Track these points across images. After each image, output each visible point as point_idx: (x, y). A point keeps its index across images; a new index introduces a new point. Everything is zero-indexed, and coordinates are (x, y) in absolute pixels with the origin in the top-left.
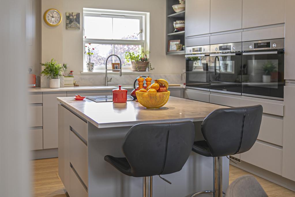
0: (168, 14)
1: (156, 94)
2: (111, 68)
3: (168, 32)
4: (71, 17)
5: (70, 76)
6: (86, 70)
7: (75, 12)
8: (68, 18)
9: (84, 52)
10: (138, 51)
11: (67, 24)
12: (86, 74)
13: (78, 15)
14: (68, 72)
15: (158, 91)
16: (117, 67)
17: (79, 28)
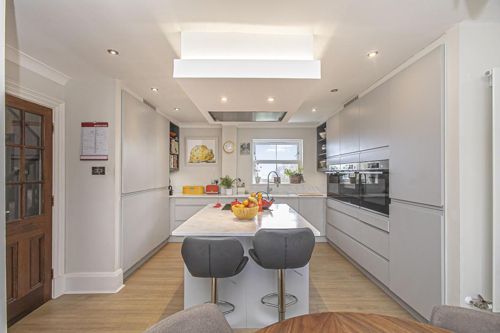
0: (318, 140)
1: (244, 210)
2: (273, 181)
3: (318, 153)
4: (244, 146)
5: (242, 187)
6: (254, 182)
7: (247, 142)
8: (242, 146)
9: (253, 170)
10: (294, 169)
11: (241, 151)
12: (254, 185)
13: (249, 145)
14: (241, 183)
15: (247, 206)
16: (277, 180)
17: (249, 153)
